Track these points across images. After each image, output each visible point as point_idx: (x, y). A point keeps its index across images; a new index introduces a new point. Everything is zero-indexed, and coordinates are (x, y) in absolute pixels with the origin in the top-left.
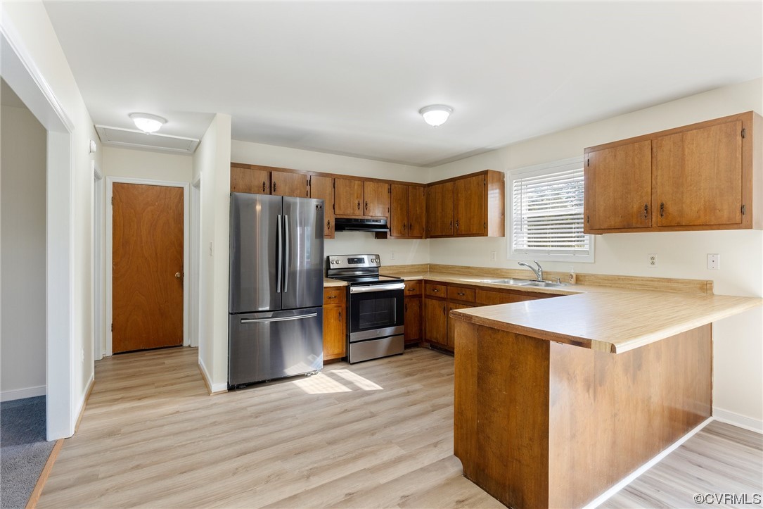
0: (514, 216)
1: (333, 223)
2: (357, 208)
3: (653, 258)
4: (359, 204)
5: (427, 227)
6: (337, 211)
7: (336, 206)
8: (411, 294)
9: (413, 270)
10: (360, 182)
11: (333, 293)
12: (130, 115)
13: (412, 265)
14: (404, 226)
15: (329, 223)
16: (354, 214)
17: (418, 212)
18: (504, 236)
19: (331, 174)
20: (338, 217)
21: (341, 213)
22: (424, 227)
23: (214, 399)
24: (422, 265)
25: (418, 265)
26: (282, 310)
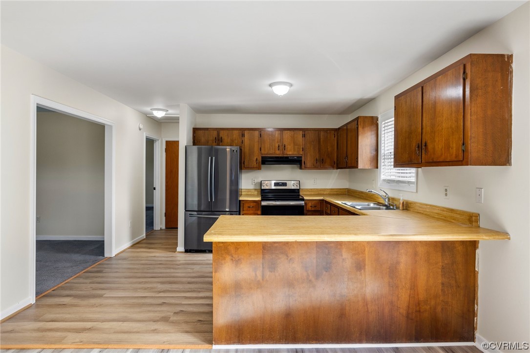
0: (383, 152)
1: (260, 159)
2: (277, 148)
3: (446, 190)
4: (279, 146)
5: (337, 160)
6: (263, 152)
7: (262, 149)
8: (313, 209)
9: (332, 193)
10: (279, 132)
11: (252, 205)
12: (151, 109)
13: (331, 189)
14: (317, 160)
15: (257, 160)
16: (275, 154)
17: (329, 150)
18: (377, 168)
19: (259, 128)
20: (264, 155)
21: (266, 153)
22: (335, 160)
23: (176, 254)
24: (340, 189)
25: (337, 189)
26: (211, 211)
